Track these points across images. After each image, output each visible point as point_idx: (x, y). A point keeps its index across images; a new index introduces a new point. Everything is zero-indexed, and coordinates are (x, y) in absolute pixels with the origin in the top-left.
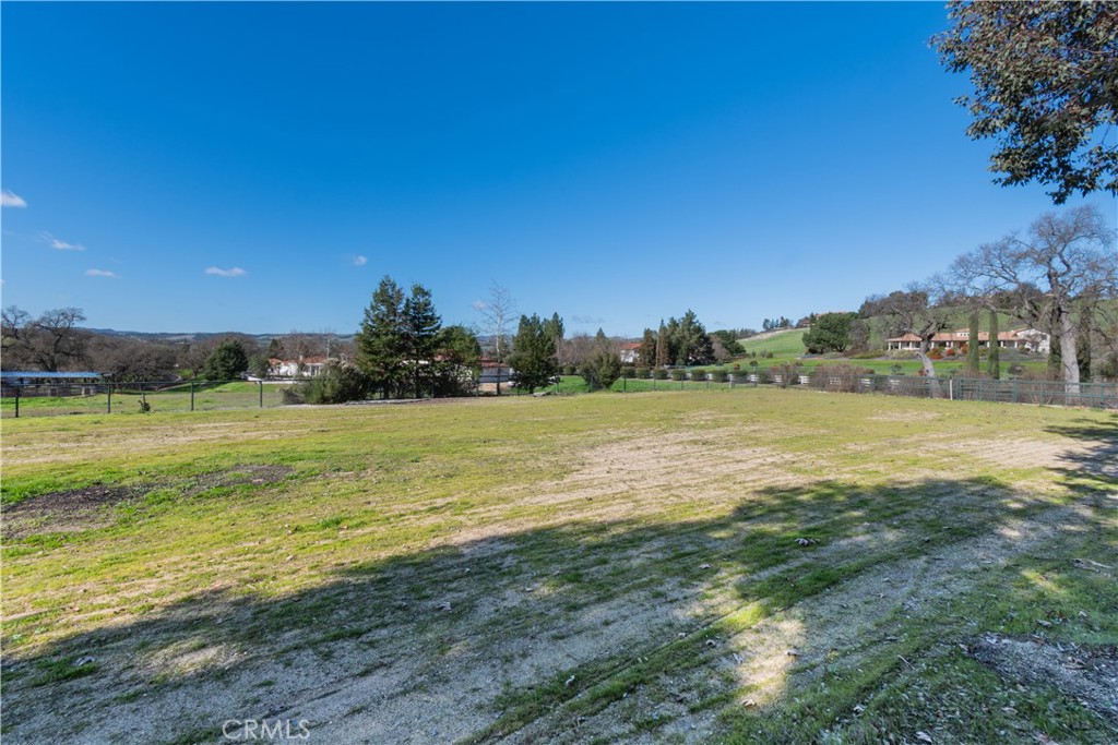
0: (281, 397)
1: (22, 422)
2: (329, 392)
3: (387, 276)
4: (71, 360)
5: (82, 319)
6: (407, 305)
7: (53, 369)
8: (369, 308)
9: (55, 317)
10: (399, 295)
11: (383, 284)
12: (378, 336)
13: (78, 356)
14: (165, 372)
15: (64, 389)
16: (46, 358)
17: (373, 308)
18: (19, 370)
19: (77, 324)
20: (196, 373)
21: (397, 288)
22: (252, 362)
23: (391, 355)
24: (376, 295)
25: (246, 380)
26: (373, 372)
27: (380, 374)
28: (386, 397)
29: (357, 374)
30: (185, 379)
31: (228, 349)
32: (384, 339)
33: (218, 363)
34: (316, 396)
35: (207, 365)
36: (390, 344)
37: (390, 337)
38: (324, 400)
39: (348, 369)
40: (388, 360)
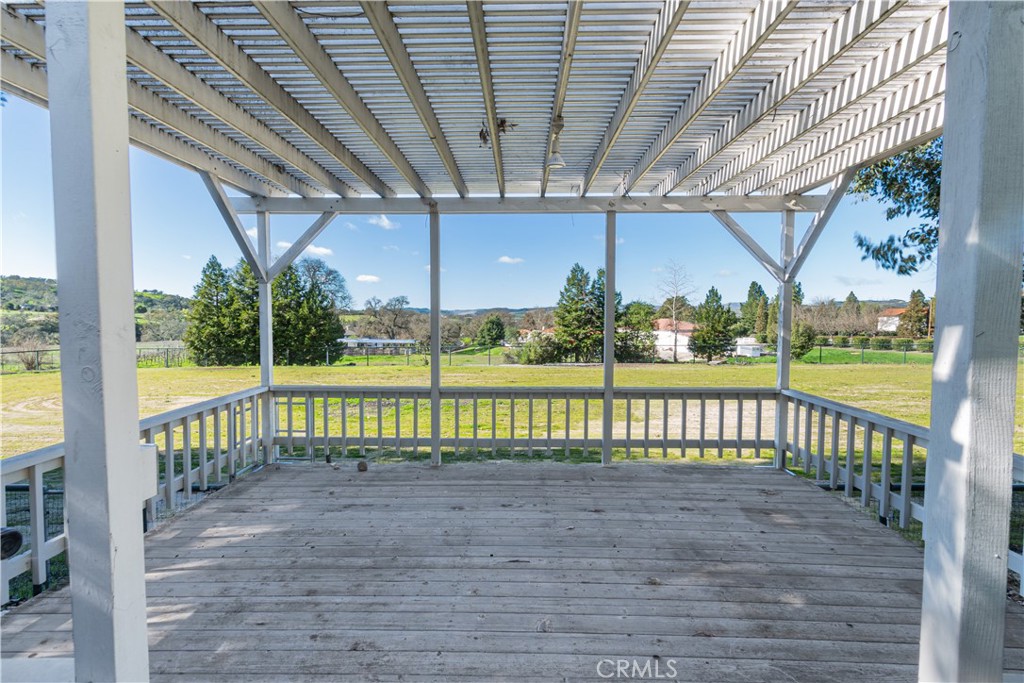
0: (503, 358)
1: (369, 368)
2: (532, 356)
3: (577, 265)
4: (402, 331)
5: (407, 303)
6: (593, 287)
7: (392, 338)
8: (563, 290)
9: (394, 303)
10: (587, 277)
11: (574, 271)
12: (569, 312)
13: (406, 328)
14: (453, 340)
15: (396, 350)
16: (390, 330)
17: (566, 289)
18: (377, 338)
19: (405, 306)
20: (473, 340)
21: (585, 273)
22: (507, 332)
23: (579, 327)
24: (568, 280)
25: (504, 345)
26: (565, 341)
27: (571, 342)
28: (577, 360)
29: (554, 343)
30: (466, 346)
31: (492, 322)
32: (574, 314)
33: (485, 333)
34: (524, 358)
35: (479, 334)
36: (578, 319)
37: (579, 313)
38: (530, 362)
39: (547, 338)
40: (577, 331)
